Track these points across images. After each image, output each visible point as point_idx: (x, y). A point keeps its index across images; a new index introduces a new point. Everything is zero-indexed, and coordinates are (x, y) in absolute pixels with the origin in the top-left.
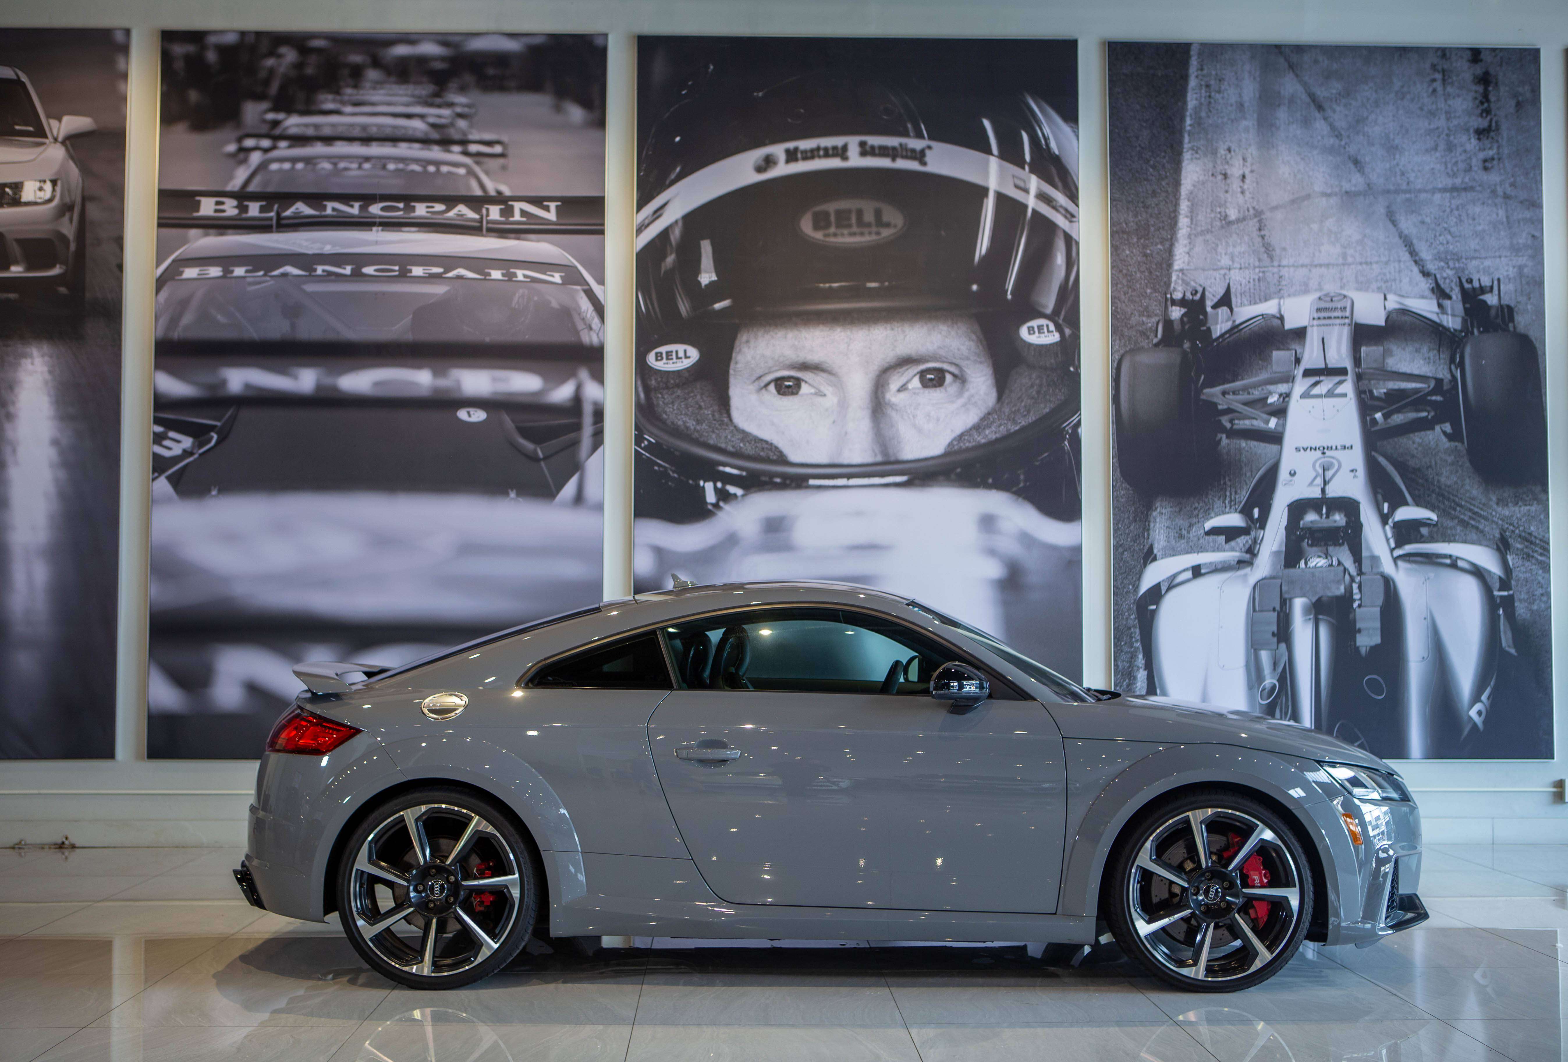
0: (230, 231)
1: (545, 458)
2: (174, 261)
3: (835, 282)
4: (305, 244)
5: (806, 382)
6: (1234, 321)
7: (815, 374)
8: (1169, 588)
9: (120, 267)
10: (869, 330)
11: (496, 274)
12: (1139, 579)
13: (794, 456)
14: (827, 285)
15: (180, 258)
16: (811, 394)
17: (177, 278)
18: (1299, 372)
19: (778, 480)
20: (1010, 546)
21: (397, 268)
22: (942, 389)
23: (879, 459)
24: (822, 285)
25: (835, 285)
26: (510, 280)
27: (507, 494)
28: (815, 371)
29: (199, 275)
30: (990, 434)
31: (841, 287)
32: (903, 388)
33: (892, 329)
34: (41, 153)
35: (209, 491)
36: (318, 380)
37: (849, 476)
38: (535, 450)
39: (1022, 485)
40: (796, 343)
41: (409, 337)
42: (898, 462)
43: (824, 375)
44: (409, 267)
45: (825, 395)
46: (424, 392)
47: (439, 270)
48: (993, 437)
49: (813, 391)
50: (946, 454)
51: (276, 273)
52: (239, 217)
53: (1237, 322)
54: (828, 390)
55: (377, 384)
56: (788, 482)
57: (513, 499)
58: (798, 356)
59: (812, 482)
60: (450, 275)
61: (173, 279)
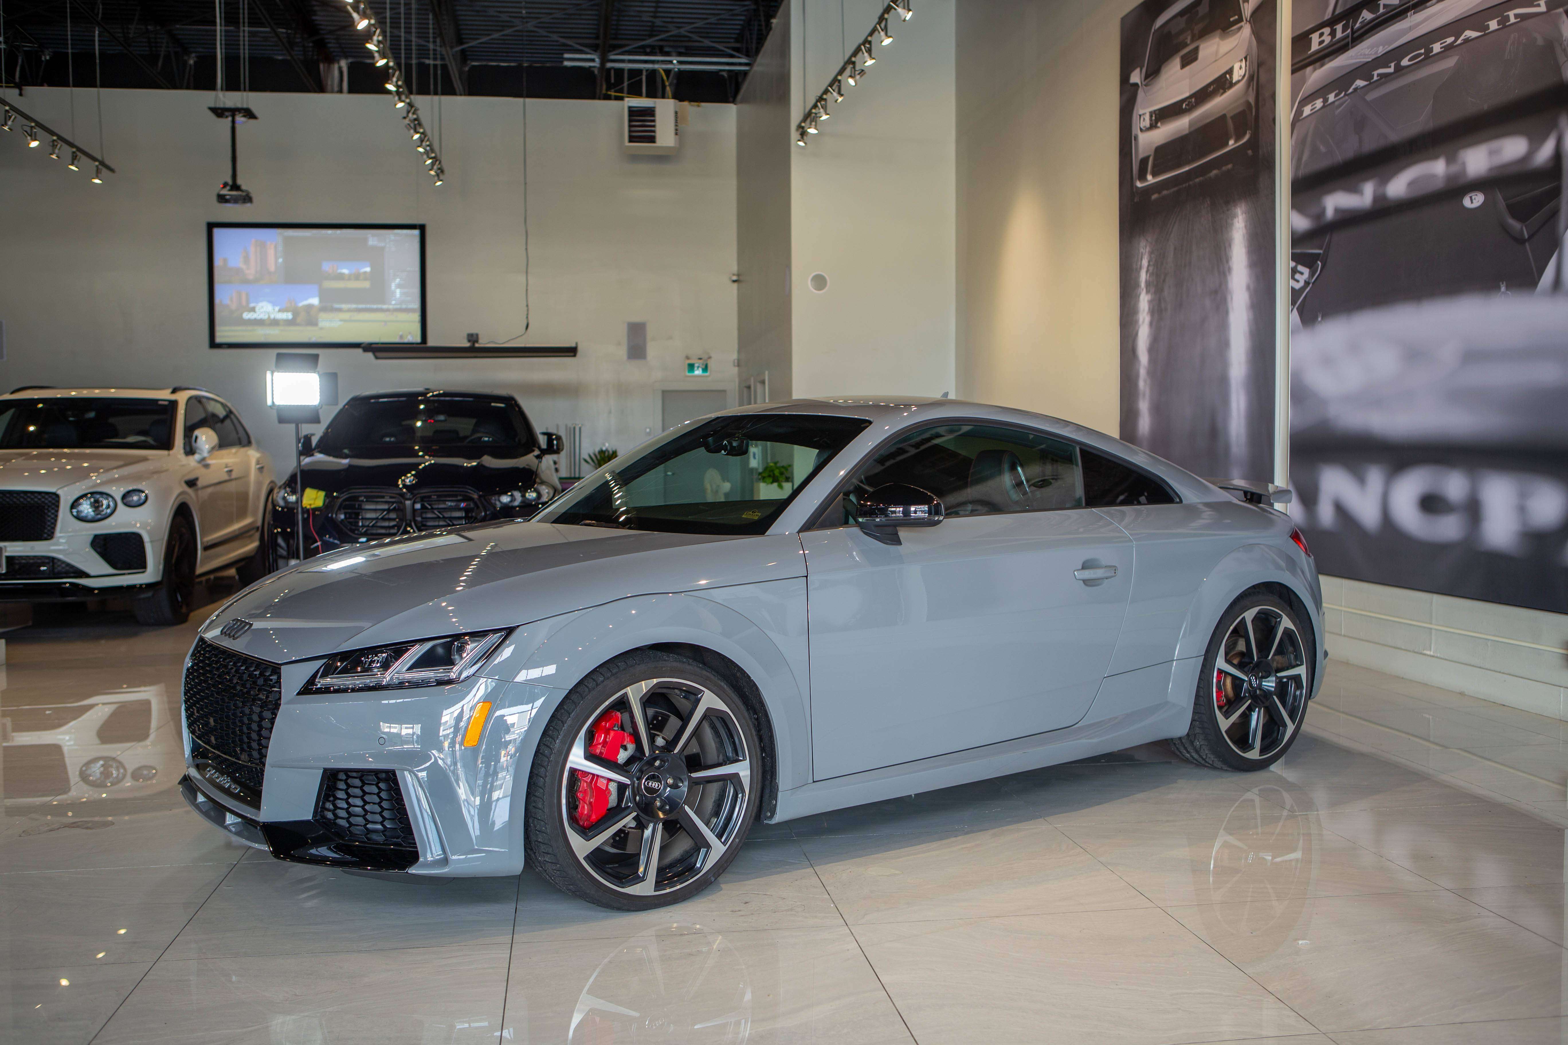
0: (1327, 60)
1: (1531, 237)
2: (1299, 103)
4: (1367, 52)
9: (1274, 120)
11: (1493, 25)
15: (1302, 99)
17: (1301, 118)
21: (1423, 51)
26: (1505, 27)
27: (1499, 288)
29: (1311, 110)
34: (1241, 36)
35: (1317, 318)
36: (1375, 191)
38: (1522, 229)
41: (1431, 125)
44: (1431, 46)
46: (1439, 184)
47: (1450, 40)
51: (1351, 90)
52: (1332, 43)
55: (1411, 184)
57: (1503, 293)
60: (1459, 42)
61: (1299, 120)
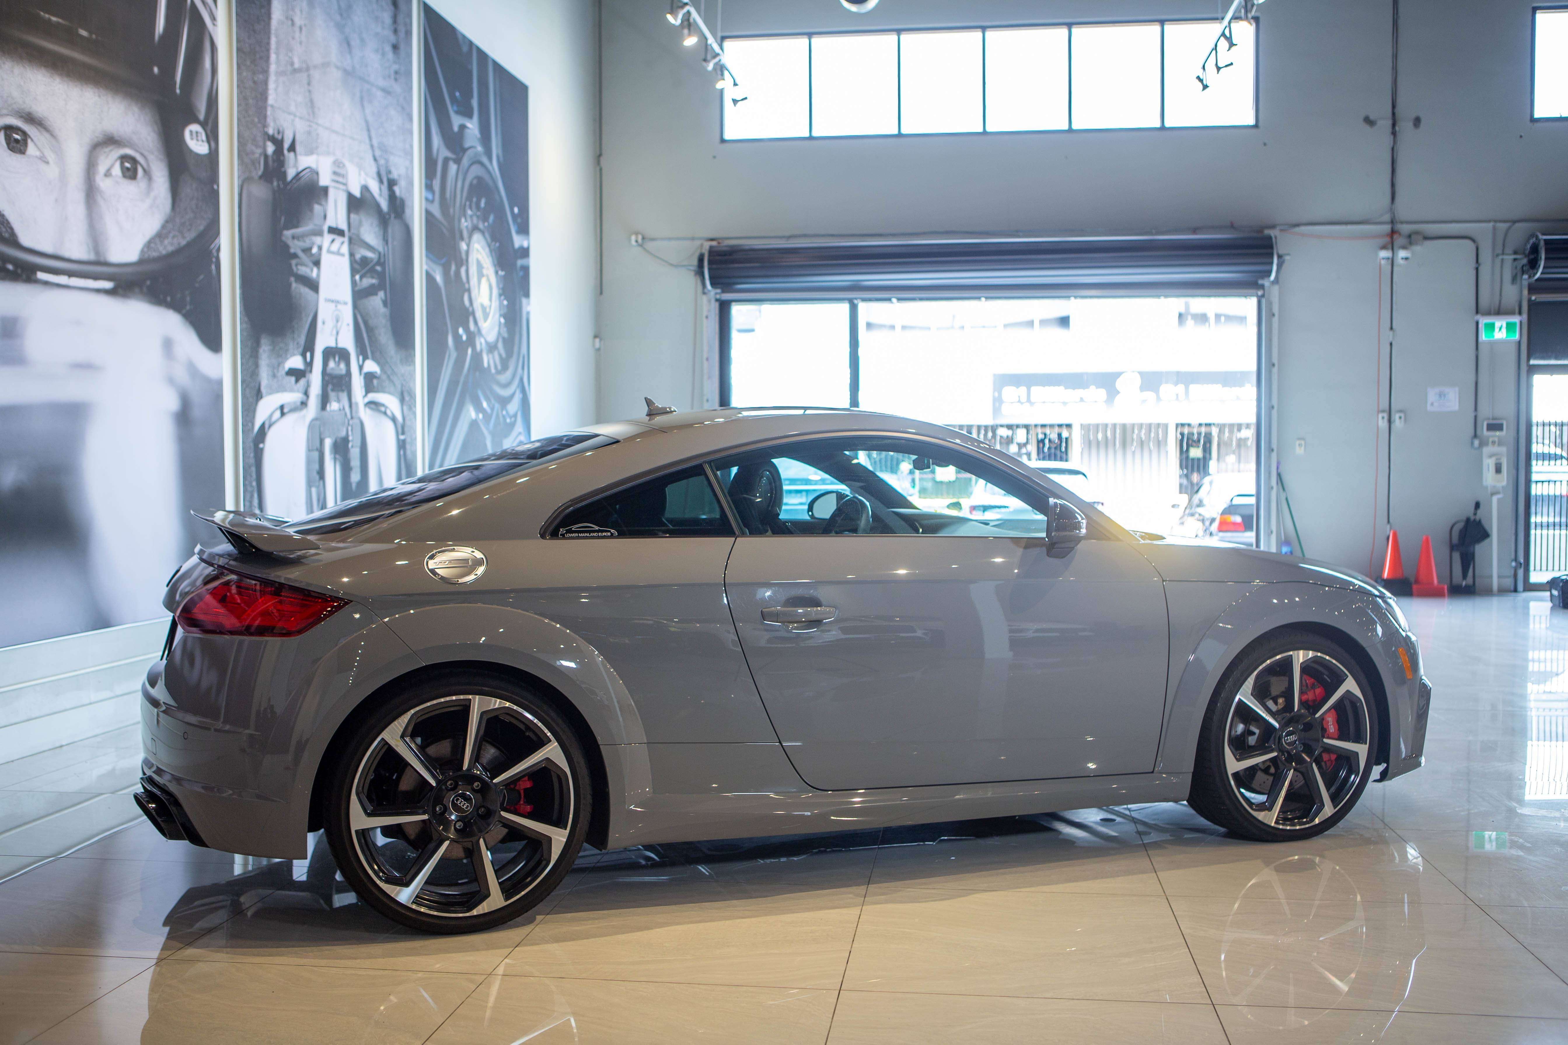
3: (54, 16)
5: (32, 140)
6: (297, 169)
7: (39, 131)
8: (270, 426)
10: (82, 90)
12: (254, 417)
13: (25, 239)
14: (47, 16)
16: (37, 157)
18: (326, 228)
19: (10, 267)
20: (182, 376)
22: (133, 182)
23: (92, 257)
24: (42, 13)
25: (54, 19)
28: (39, 127)
30: (168, 246)
31: (59, 23)
32: (108, 174)
33: (99, 96)
37: (70, 274)
39: (188, 307)
40: (22, 83)
42: (106, 264)
43: (47, 135)
45: (48, 163)
48: (170, 249)
49: (38, 153)
50: (141, 262)
53: (300, 169)
54: (51, 156)
56: (19, 271)
58: (24, 102)
59: (41, 275)
